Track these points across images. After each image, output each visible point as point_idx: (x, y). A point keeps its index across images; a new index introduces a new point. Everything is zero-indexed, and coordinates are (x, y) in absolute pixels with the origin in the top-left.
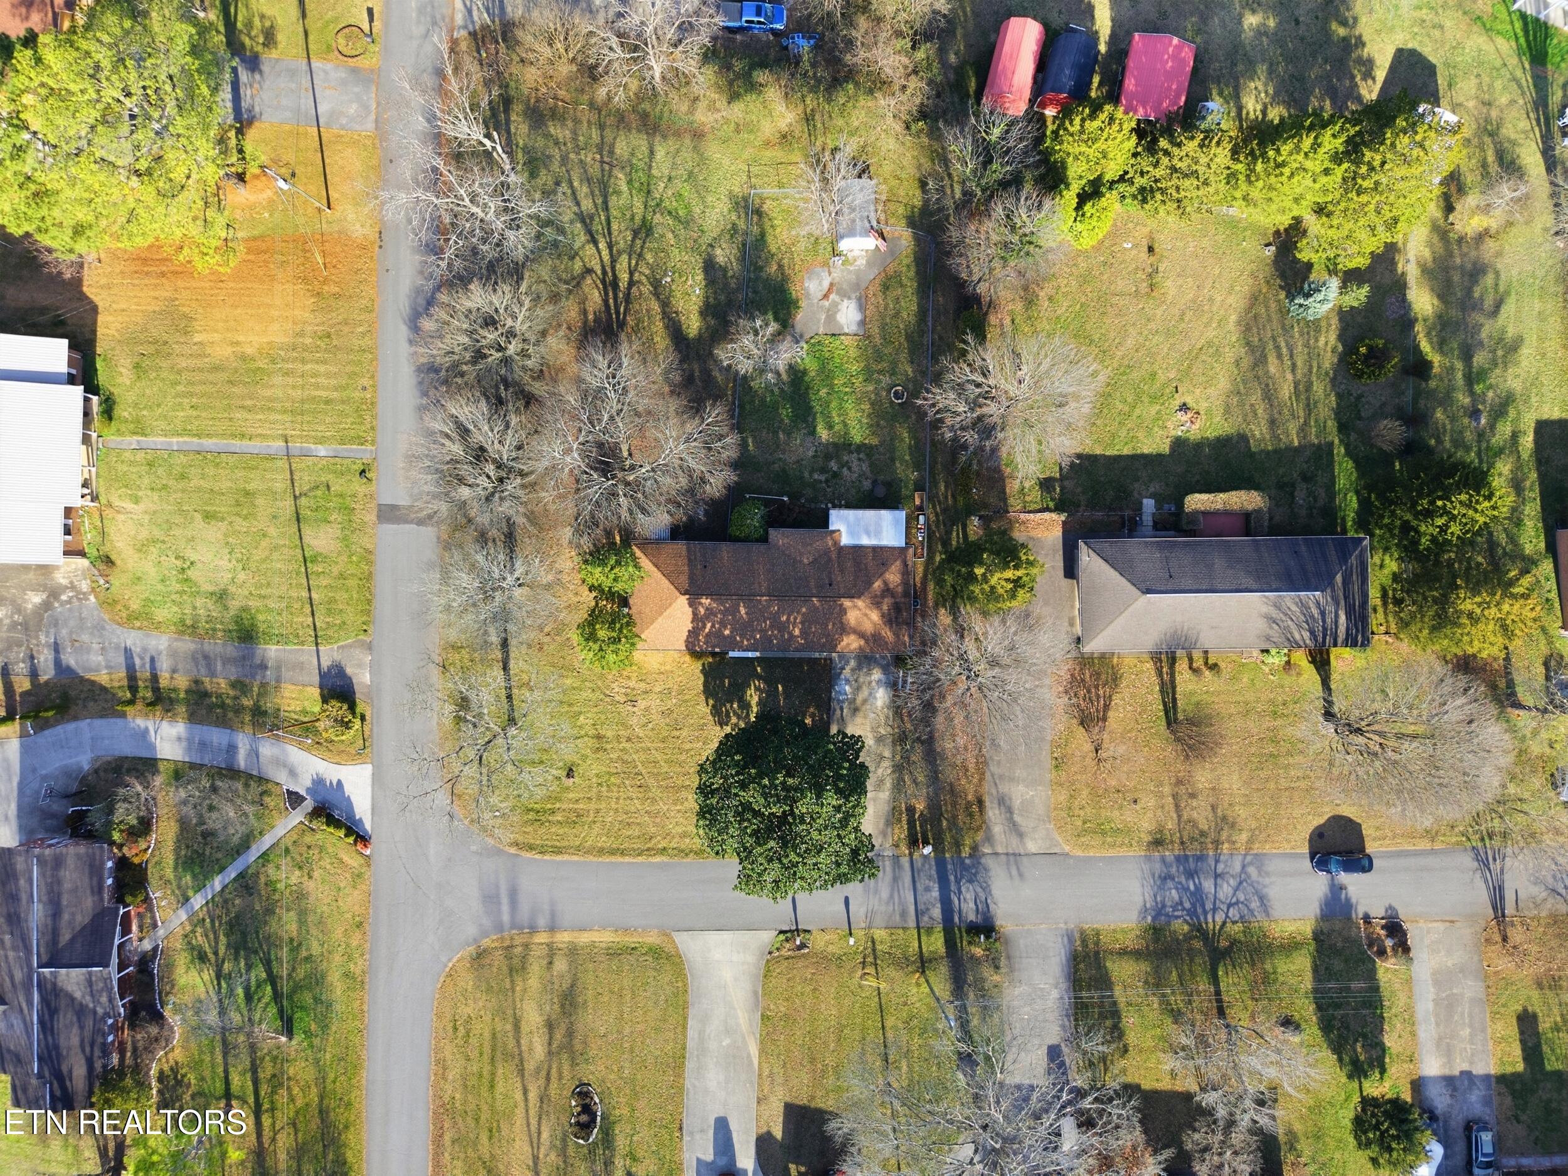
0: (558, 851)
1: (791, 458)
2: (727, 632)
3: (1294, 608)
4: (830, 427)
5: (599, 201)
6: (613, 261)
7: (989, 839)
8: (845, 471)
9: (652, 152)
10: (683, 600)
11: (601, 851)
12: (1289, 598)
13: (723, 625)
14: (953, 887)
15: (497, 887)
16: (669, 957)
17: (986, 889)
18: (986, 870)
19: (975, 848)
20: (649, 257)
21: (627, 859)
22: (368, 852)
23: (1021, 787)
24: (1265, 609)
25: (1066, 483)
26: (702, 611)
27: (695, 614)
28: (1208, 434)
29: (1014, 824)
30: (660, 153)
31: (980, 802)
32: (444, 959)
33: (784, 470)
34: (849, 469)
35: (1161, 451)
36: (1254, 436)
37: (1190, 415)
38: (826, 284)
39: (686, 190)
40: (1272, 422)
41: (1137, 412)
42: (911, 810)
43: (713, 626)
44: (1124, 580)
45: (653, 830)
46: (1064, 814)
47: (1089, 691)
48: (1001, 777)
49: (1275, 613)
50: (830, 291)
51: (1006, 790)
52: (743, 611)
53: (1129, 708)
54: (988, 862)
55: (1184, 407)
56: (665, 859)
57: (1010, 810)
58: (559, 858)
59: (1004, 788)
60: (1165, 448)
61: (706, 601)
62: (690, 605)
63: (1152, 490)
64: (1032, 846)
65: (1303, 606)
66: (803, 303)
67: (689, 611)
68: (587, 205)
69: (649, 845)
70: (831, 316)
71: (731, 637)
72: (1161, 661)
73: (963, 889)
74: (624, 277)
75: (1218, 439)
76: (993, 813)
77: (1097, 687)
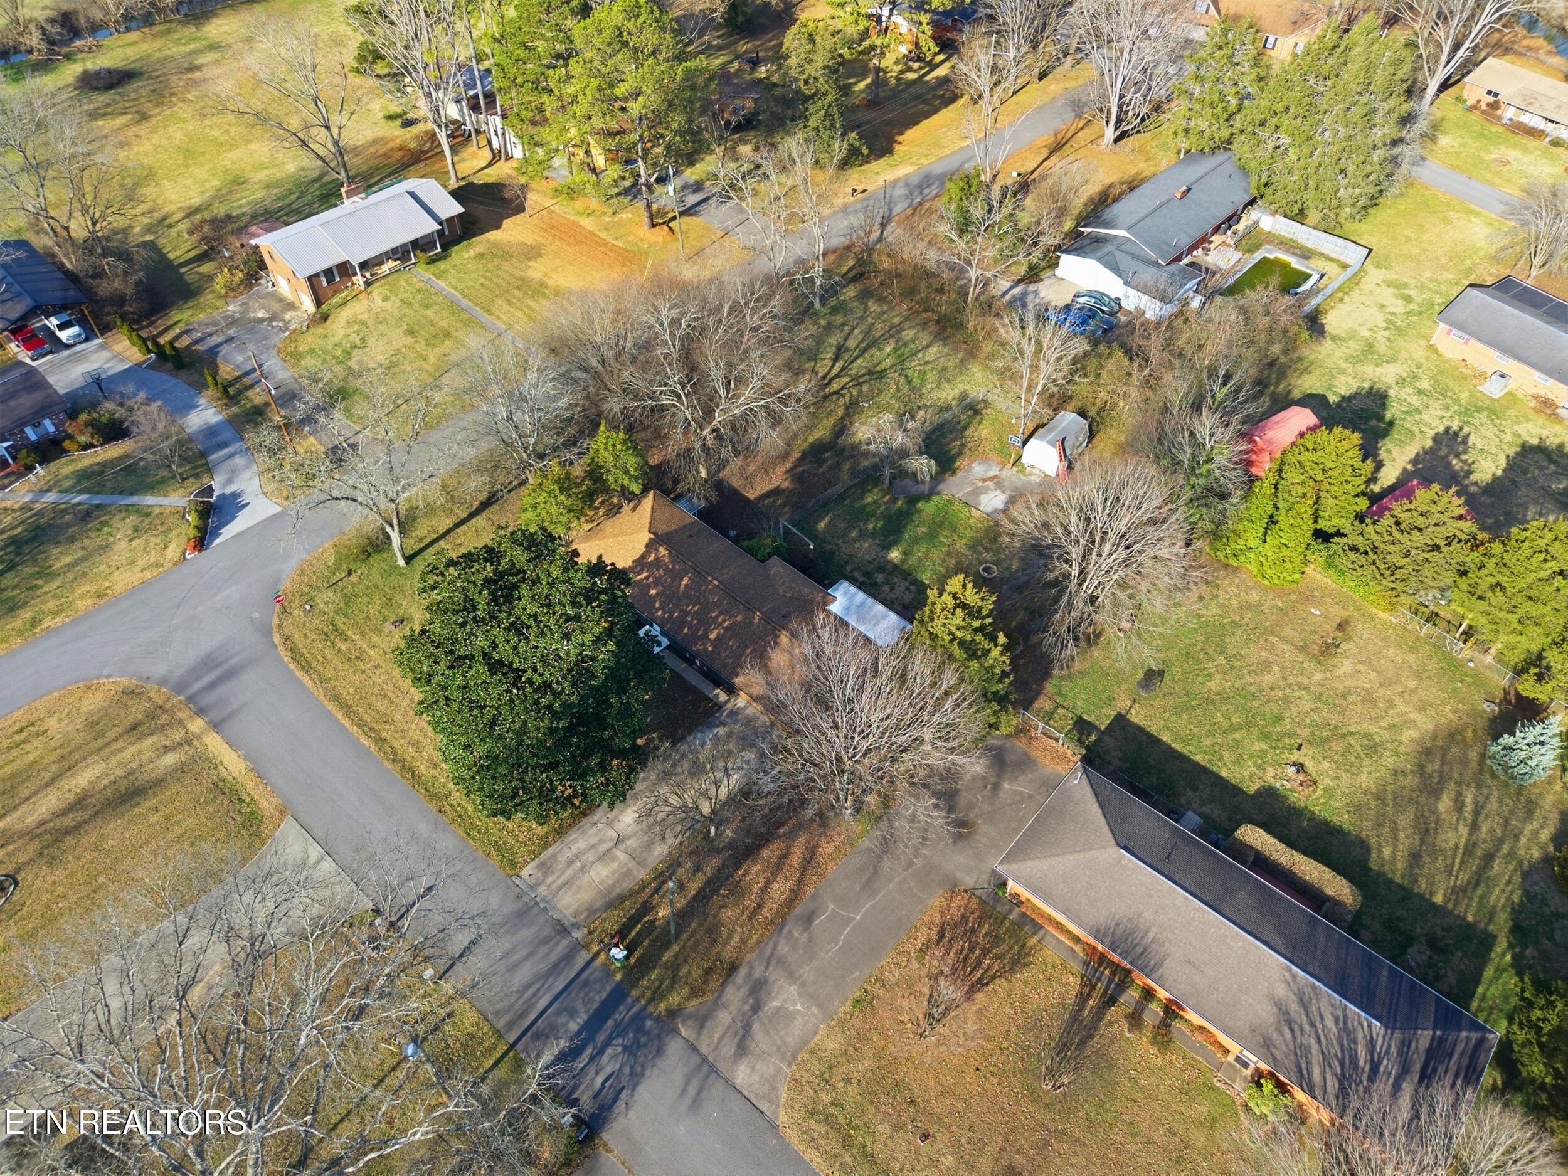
0: (307, 668)
1: (845, 549)
2: (653, 592)
3: (1329, 1022)
4: (906, 554)
5: (862, 346)
6: (838, 376)
7: (702, 1021)
8: (887, 588)
9: (928, 347)
10: (646, 536)
11: (336, 698)
12: (1328, 999)
13: (656, 584)
14: (601, 1038)
15: (227, 660)
16: (256, 835)
17: (636, 1077)
18: (660, 1051)
19: (672, 1014)
20: (865, 388)
21: (345, 722)
22: (188, 557)
23: (793, 989)
24: (1281, 991)
25: (1106, 738)
26: (652, 558)
27: (643, 557)
28: (1316, 810)
29: (747, 1028)
30: (933, 350)
31: (733, 968)
32: (106, 672)
33: (832, 553)
34: (892, 589)
35: (1244, 786)
36: (1380, 851)
37: (1301, 777)
38: (991, 474)
39: (931, 376)
40: (1415, 857)
41: (1237, 735)
42: (647, 908)
43: (647, 578)
44: (1103, 820)
45: (398, 717)
46: (816, 1067)
47: (972, 949)
48: (781, 962)
49: (1294, 1006)
50: (991, 479)
51: (772, 978)
52: (685, 581)
53: (1007, 1009)
54: (674, 1048)
55: (1300, 768)
56: (373, 748)
57: (756, 1008)
58: (299, 674)
59: (773, 974)
60: (1252, 788)
61: (663, 551)
62: (647, 546)
63: (1207, 809)
64: (743, 1075)
65: (1346, 1032)
66: (960, 474)
67: (641, 549)
68: (852, 343)
69: (377, 726)
70: (977, 492)
71: (653, 599)
72: (1093, 987)
73: (609, 1051)
74: (835, 386)
75: (1326, 823)
76: (735, 995)
77: (985, 952)
